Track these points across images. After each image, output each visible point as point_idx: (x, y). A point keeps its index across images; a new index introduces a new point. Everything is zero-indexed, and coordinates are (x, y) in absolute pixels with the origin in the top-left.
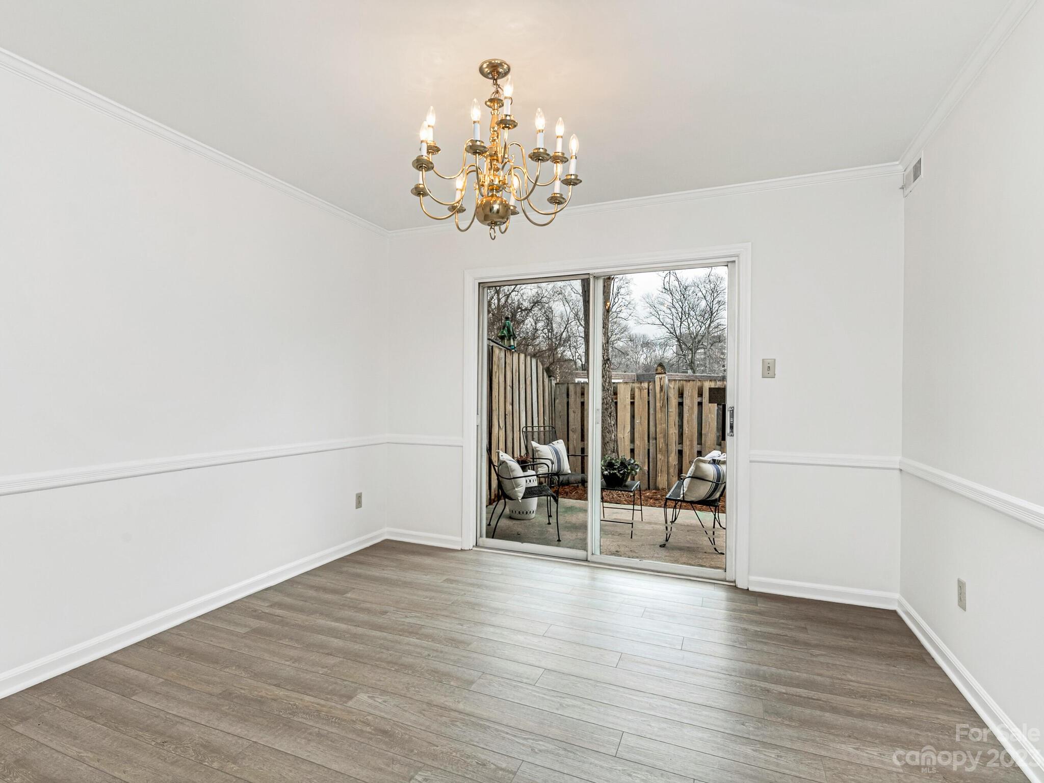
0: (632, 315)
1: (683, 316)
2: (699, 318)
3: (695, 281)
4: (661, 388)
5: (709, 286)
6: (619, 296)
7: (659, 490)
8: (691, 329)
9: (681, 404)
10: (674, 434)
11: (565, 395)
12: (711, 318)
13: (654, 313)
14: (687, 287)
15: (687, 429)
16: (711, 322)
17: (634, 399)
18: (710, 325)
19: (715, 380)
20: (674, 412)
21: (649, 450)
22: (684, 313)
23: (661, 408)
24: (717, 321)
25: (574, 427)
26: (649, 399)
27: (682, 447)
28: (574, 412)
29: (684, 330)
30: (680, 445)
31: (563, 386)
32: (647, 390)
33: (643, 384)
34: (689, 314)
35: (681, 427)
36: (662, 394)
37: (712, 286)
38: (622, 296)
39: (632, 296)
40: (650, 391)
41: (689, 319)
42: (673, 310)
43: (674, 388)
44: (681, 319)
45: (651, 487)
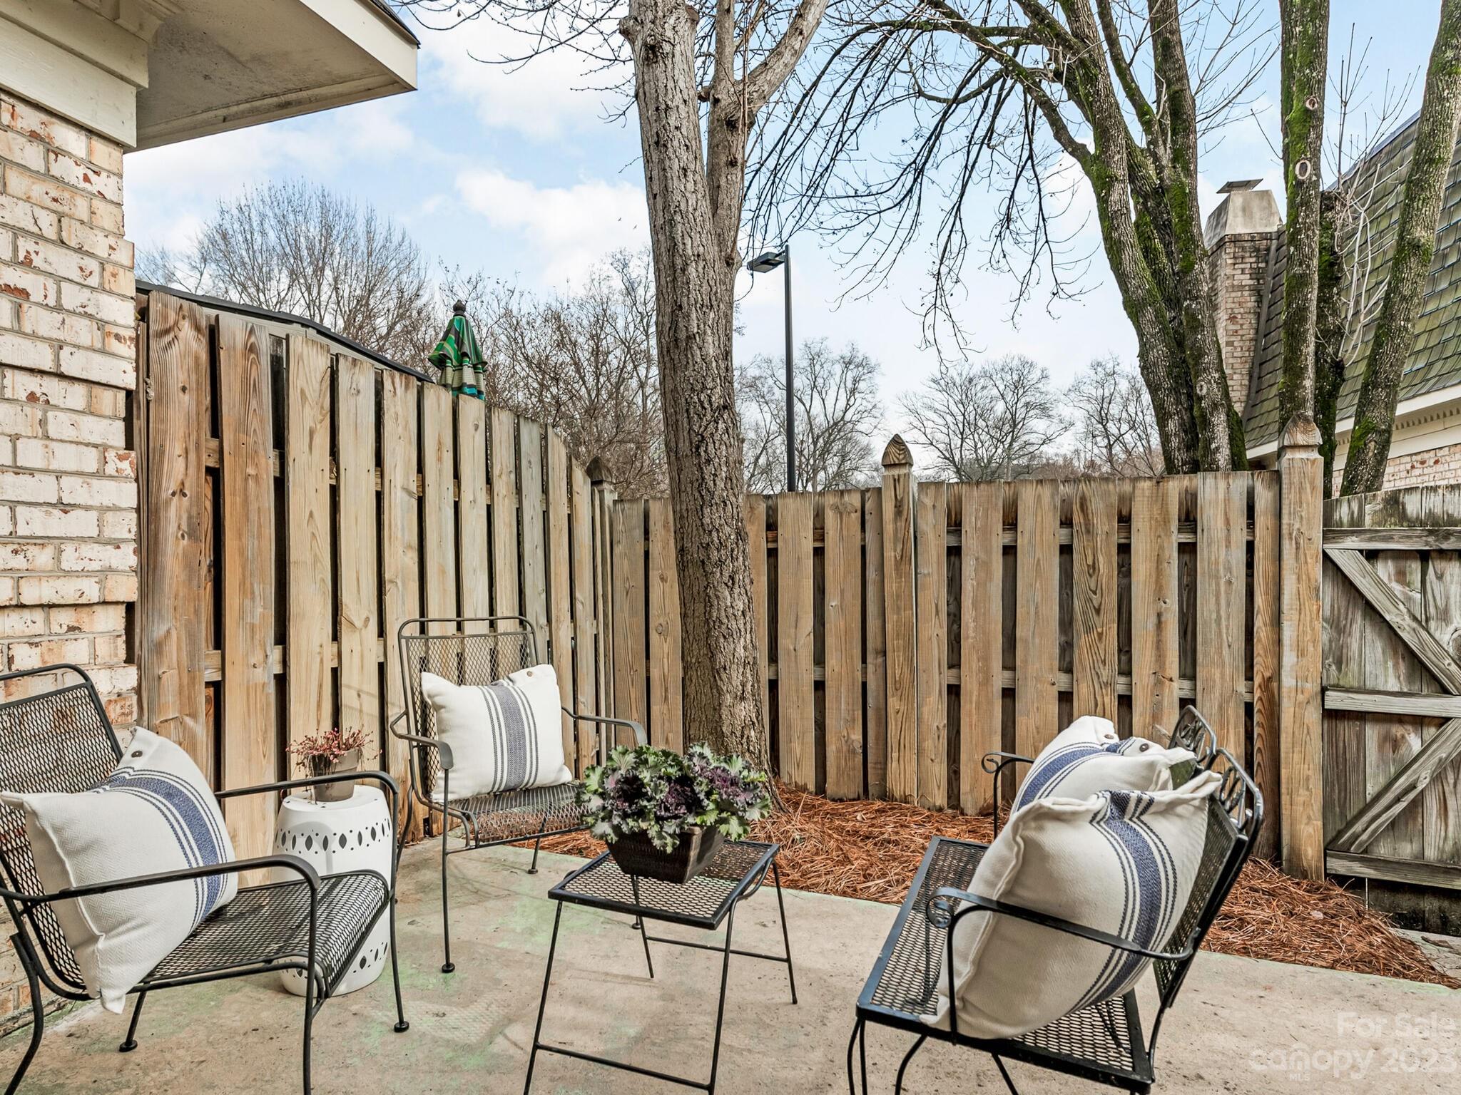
0: (879, 426)
1: (967, 429)
2: (992, 432)
3: (987, 368)
4: (899, 507)
5: (1009, 378)
6: (857, 395)
7: (893, 799)
8: (980, 451)
9: (954, 552)
10: (934, 639)
11: (639, 533)
12: (1013, 431)
13: (916, 423)
14: (971, 381)
15: (972, 625)
16: (1013, 440)
17: (823, 540)
18: (1011, 444)
19: (1054, 481)
20: (935, 577)
21: (864, 685)
22: (966, 422)
23: (898, 564)
24: (1025, 438)
25: (661, 620)
26: (864, 539)
27: (959, 678)
28: (663, 579)
29: (969, 455)
30: (954, 671)
31: (635, 506)
32: (859, 514)
33: (846, 498)
34: (976, 425)
35: (955, 618)
36: (901, 524)
37: (1016, 377)
38: (862, 395)
39: (879, 396)
40: (867, 517)
41: (976, 435)
42: (949, 419)
43: (934, 506)
44: (962, 434)
45: (871, 790)
